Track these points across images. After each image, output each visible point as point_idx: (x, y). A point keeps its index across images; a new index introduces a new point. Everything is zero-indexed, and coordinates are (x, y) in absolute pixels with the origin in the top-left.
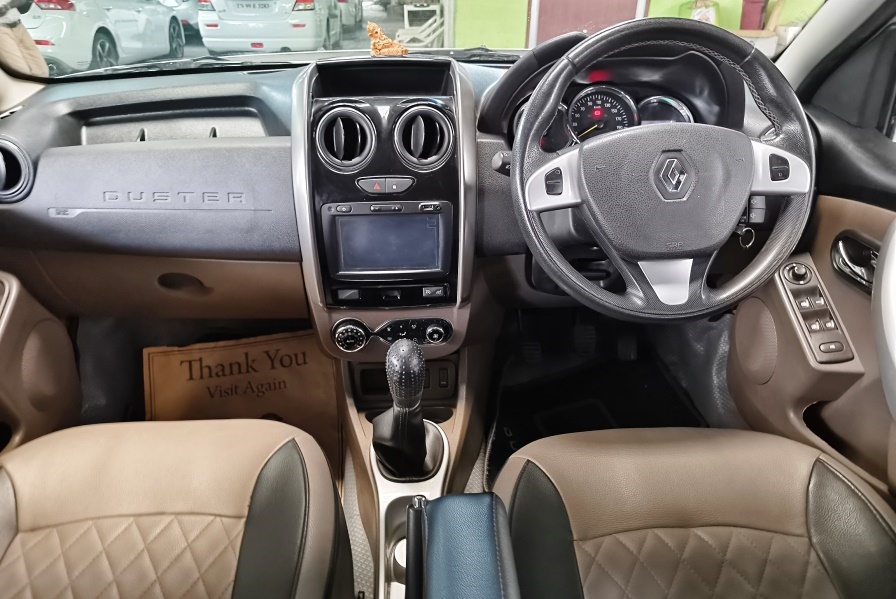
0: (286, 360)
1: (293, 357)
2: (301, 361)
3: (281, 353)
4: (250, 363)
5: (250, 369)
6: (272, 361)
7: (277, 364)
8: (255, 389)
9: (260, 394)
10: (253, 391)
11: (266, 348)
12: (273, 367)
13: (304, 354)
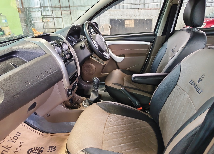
0: (15, 138)
1: (16, 135)
2: (19, 134)
3: (12, 138)
4: (7, 147)
5: (9, 149)
6: (12, 141)
7: (14, 141)
8: (17, 151)
9: (19, 150)
10: (17, 152)
11: (6, 140)
12: (14, 142)
13: (18, 132)
